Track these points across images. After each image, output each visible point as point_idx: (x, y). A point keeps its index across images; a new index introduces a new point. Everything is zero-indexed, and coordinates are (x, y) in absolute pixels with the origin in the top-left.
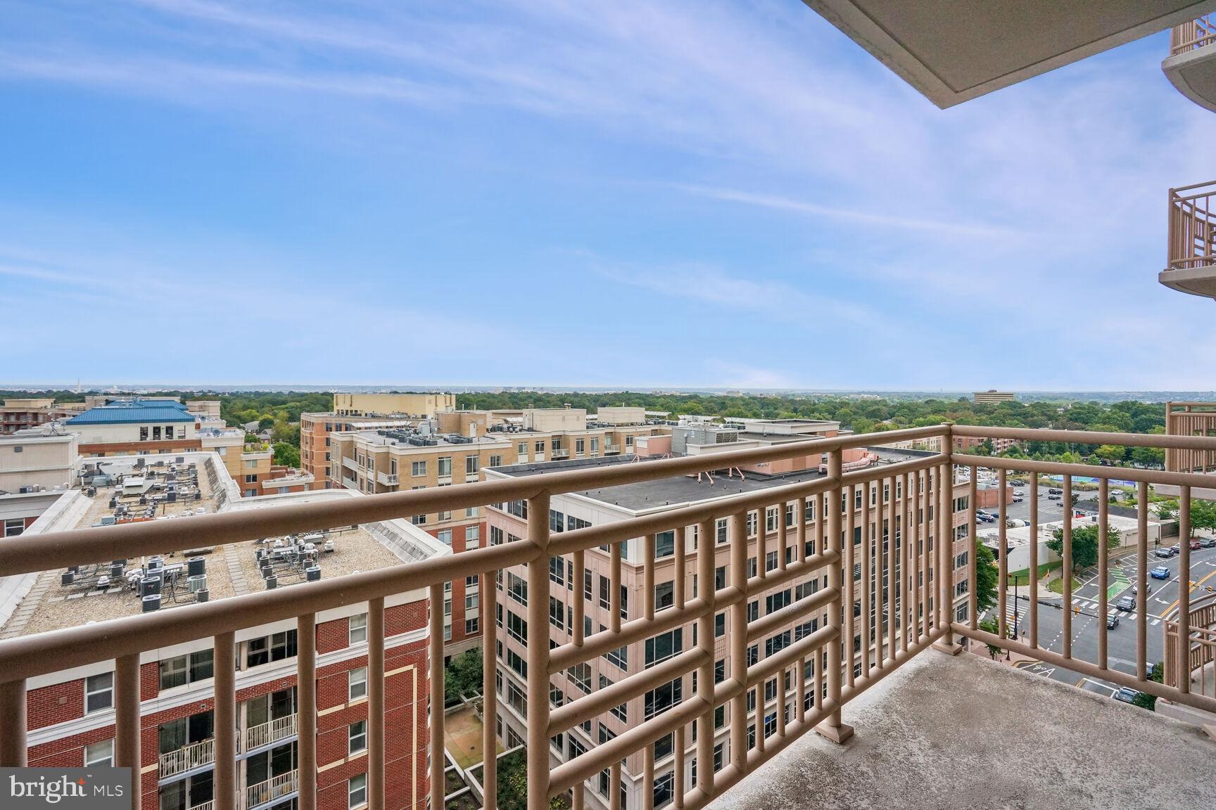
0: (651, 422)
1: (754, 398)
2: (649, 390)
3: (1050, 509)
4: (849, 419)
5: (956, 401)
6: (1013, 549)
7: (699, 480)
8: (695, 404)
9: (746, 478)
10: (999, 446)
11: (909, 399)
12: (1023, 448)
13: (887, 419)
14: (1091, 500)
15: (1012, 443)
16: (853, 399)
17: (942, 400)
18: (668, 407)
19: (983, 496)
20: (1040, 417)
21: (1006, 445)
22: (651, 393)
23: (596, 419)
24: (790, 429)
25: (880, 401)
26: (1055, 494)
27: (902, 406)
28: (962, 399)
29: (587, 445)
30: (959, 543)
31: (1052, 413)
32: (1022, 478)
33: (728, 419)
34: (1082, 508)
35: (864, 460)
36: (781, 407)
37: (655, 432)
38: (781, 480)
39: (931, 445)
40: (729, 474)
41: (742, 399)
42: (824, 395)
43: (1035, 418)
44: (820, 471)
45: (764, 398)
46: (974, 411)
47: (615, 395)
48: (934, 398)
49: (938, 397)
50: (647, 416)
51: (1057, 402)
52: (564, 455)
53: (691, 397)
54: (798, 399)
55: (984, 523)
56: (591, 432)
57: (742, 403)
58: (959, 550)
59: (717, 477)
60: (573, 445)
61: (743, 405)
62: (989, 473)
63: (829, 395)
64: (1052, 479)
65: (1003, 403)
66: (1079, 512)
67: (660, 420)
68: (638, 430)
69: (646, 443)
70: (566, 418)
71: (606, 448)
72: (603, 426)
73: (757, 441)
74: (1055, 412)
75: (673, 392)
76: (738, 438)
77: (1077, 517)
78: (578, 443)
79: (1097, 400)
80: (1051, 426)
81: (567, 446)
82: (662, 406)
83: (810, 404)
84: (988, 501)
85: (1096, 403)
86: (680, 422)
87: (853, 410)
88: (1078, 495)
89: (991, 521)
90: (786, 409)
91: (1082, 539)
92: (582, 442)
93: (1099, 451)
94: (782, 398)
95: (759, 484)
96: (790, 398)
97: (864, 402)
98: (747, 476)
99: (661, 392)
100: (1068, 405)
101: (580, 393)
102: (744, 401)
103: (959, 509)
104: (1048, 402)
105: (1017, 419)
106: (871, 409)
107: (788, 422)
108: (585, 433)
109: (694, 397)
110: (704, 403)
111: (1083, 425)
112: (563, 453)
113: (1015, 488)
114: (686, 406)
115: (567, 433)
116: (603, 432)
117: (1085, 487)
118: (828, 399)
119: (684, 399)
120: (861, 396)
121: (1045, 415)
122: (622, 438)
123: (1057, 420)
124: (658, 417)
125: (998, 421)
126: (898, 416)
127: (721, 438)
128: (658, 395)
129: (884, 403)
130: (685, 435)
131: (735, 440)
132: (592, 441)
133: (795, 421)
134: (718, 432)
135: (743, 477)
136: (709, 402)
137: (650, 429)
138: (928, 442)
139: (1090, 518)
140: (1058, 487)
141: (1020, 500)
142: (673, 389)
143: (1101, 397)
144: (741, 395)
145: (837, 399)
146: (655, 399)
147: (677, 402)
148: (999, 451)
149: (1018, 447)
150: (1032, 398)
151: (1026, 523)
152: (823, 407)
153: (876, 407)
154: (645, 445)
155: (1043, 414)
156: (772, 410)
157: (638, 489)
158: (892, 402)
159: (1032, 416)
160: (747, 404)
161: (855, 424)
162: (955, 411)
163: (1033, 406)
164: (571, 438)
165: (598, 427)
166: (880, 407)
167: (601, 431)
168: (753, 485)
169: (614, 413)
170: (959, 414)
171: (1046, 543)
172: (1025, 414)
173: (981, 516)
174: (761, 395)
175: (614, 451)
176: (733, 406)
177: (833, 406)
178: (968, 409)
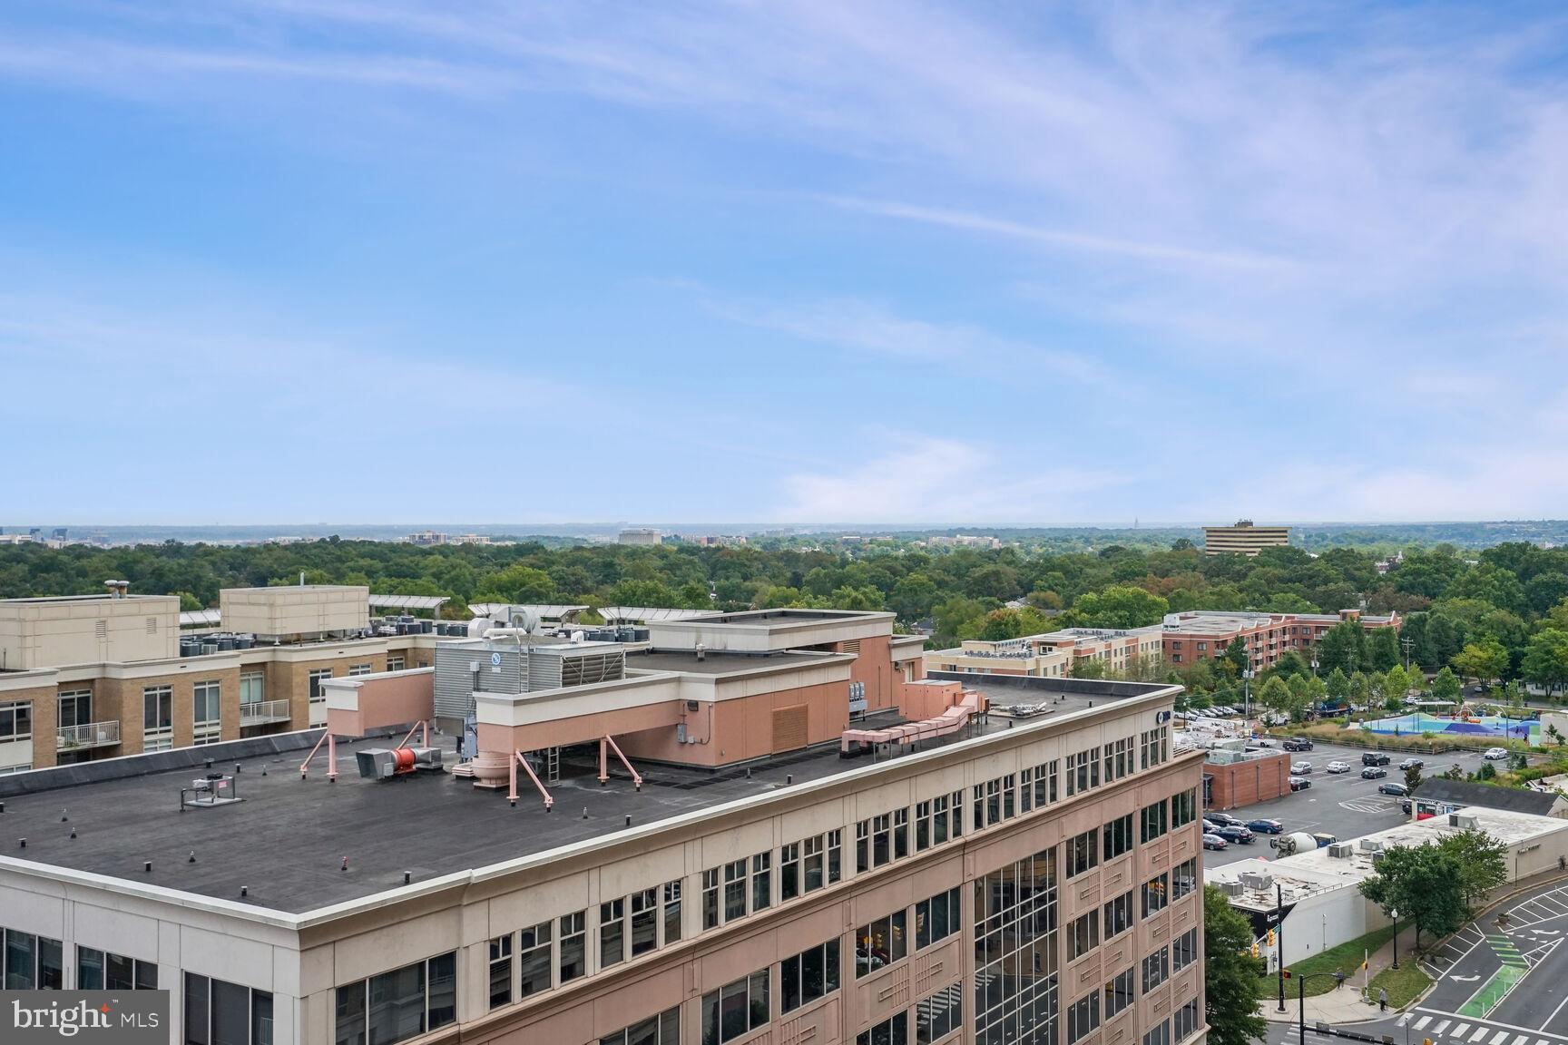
0: (388, 629)
1: (692, 550)
2: (401, 531)
3: (1365, 803)
4: (926, 598)
5: (1167, 549)
6: (1292, 907)
7: (513, 796)
8: (529, 570)
9: (646, 781)
10: (1260, 656)
11: (1064, 545)
12: (1308, 659)
13: (1014, 598)
14: (1447, 776)
15: (1287, 648)
16: (936, 548)
17: (1138, 546)
18: (457, 578)
19: (1227, 780)
20: (1341, 584)
21: (1274, 652)
22: (407, 539)
23: (218, 624)
24: (767, 638)
25: (998, 552)
26: (1374, 765)
27: (1048, 565)
28: (1181, 544)
29: (182, 706)
30: (1176, 909)
31: (1364, 573)
32: (1307, 730)
33: (609, 613)
34: (1429, 796)
35: (954, 713)
36: (761, 572)
37: (399, 658)
38: (741, 781)
39: (1114, 660)
40: (599, 771)
41: (660, 553)
42: (868, 540)
43: (1332, 586)
44: (845, 748)
45: (718, 549)
46: (1206, 573)
47: (297, 548)
48: (1119, 543)
49: (1129, 540)
50: (380, 610)
51: (1375, 548)
52: (102, 739)
53: (521, 551)
54: (804, 549)
55: (1231, 847)
56: (197, 666)
57: (660, 563)
58: (1177, 925)
59: (567, 783)
60: (133, 708)
61: (661, 570)
62: (1240, 722)
63: (880, 539)
64: (1368, 730)
65: (1267, 552)
66: (1424, 806)
67: (417, 622)
68: (348, 653)
69: (355, 695)
70: (110, 625)
71: (246, 711)
72: (238, 645)
73: (676, 674)
74: (1372, 570)
75: (472, 538)
76: (626, 670)
77: (1420, 818)
78: (150, 701)
79: (1452, 542)
80: (1363, 603)
81: (113, 710)
82: (437, 576)
83: (833, 563)
84: (1239, 791)
85: (1450, 549)
86: (473, 625)
87: (935, 576)
88: (1419, 766)
89: (1245, 841)
90: (774, 576)
91: (1432, 870)
92: (166, 699)
93: (1459, 659)
94: (764, 547)
95: (680, 798)
96: (784, 547)
97: (965, 554)
98: (652, 775)
99: (437, 537)
100: (1397, 554)
101: (186, 542)
102: (664, 557)
103: (1175, 824)
104: (1359, 548)
105: (1296, 592)
106: (978, 572)
107: (765, 616)
108: (175, 669)
109: (529, 550)
110: (555, 568)
111: (1427, 601)
112: (101, 735)
113: (1294, 756)
114: (504, 576)
115: (113, 674)
116: (236, 663)
117: (1434, 744)
118: (877, 550)
119: (501, 556)
120: (954, 540)
121: (1354, 579)
122: (296, 680)
123: (1375, 591)
124: (411, 611)
125: (1257, 595)
126: (1042, 589)
127: (575, 672)
128: (426, 547)
129: (1006, 555)
130: (474, 667)
131: (616, 674)
132: (200, 694)
133: (784, 614)
134: (566, 655)
135: (638, 779)
136: (573, 563)
137: (383, 649)
138: (1108, 653)
139: (1446, 817)
140: (1381, 748)
141: (1305, 785)
142: (469, 529)
143: (1461, 534)
144: (657, 541)
145: (897, 547)
146: (417, 558)
147: (482, 565)
148: (1260, 668)
149: (1298, 657)
150: (1324, 538)
151: (1317, 839)
152: (863, 570)
153: (989, 567)
154: (351, 702)
155: (1349, 577)
156: (736, 580)
157: (326, 838)
158: (1028, 553)
159: (1326, 581)
160: (673, 567)
161: (939, 614)
162: (1165, 574)
163: (1327, 558)
164: (125, 687)
165: (220, 649)
166: (1001, 567)
167: (230, 661)
168: (664, 802)
169: (272, 605)
170: (1174, 579)
171: (1360, 886)
172: (1311, 577)
173: (1224, 830)
174: (710, 540)
175: (272, 720)
176: (636, 574)
177: (889, 568)
178: (1194, 570)
